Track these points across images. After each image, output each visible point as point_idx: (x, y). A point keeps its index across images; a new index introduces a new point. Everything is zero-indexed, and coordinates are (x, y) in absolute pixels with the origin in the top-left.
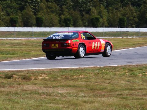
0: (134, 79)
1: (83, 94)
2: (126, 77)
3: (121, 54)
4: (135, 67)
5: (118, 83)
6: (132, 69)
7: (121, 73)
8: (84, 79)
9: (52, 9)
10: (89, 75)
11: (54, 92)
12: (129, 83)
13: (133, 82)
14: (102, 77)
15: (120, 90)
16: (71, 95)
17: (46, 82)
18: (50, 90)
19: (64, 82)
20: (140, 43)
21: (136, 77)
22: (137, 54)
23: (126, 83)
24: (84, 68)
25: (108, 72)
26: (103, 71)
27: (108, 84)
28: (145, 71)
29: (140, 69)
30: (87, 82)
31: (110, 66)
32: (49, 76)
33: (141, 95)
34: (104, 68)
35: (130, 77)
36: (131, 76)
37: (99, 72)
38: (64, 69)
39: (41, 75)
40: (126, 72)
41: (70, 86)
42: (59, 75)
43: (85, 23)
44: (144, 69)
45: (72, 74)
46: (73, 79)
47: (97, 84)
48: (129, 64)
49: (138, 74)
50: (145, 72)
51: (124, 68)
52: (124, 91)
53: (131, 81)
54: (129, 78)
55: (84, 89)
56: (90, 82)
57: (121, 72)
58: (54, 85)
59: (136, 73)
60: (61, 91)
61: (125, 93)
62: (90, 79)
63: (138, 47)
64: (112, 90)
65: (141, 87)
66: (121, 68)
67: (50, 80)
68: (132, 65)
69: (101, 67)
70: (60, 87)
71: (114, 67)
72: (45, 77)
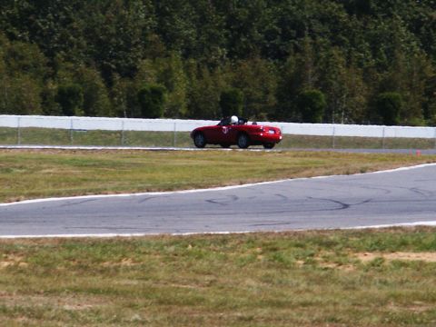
0: (283, 273)
1: (137, 316)
2: (258, 267)
3: (236, 198)
5: (237, 284)
6: (275, 243)
7: (242, 256)
8: (136, 272)
9: (25, 62)
10: (150, 260)
11: (49, 306)
12: (268, 286)
13: (280, 282)
14: (188, 267)
15: (247, 305)
16: (103, 316)
17: (23, 276)
18: (39, 302)
19: (77, 279)
20: (287, 167)
21: (287, 268)
22: (285, 199)
23: (261, 285)
24: (133, 238)
25: (203, 250)
26: (190, 247)
27: (206, 289)
28: (313, 252)
29: (297, 246)
30: (147, 279)
31: (210, 235)
32: (29, 259)
33: (309, 321)
34: (191, 240)
35: (269, 267)
36: (273, 266)
37: (175, 250)
38: (73, 240)
39: (6, 257)
40: (256, 254)
41: (96, 291)
42: (58, 257)
43: (120, 103)
44: (307, 244)
45: (99, 256)
46: (102, 272)
47: (173, 285)
48: (264, 229)
49: (294, 260)
50: (312, 255)
51: (251, 240)
52: (259, 310)
53: (275, 281)
54: (269, 272)
55: (140, 302)
56: (154, 279)
57: (243, 252)
58: (48, 285)
60: (70, 304)
61: (261, 315)
62: (152, 269)
63: (283, 178)
64: (221, 306)
65: (308, 297)
66: (242, 242)
67: (33, 271)
68: (273, 233)
69: (180, 237)
70: (68, 293)
71: (221, 237)
72: (19, 262)
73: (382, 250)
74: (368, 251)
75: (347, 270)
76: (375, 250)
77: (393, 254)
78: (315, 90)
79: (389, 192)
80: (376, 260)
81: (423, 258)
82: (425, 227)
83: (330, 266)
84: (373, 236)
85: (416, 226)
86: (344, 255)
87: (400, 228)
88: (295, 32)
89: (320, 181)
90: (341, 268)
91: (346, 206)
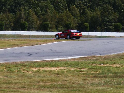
2: (4, 72)
4: (12, 65)
6: (9, 66)
12: (6, 78)
13: (10, 77)
20: (16, 44)
21: (12, 73)
22: (14, 53)
23: (4, 78)
28: (20, 68)
29: (16, 66)
33: (17, 88)
35: (7, 72)
40: (4, 69)
44: (19, 66)
48: (6, 62)
49: (15, 70)
52: (3, 85)
53: (8, 76)
54: (7, 74)
59: (13, 69)
63: (14, 47)
65: (17, 81)
68: (9, 63)
73: (40, 67)
74: (36, 67)
75: (30, 73)
76: (38, 67)
77: (43, 68)
78: (25, 22)
79: (44, 50)
80: (38, 70)
81: (51, 69)
82: (53, 60)
83: (25, 72)
84: (37, 63)
85: (50, 60)
86: (29, 69)
87: (46, 61)
88: (18, 5)
89: (24, 48)
90: (28, 72)
91: (31, 55)
